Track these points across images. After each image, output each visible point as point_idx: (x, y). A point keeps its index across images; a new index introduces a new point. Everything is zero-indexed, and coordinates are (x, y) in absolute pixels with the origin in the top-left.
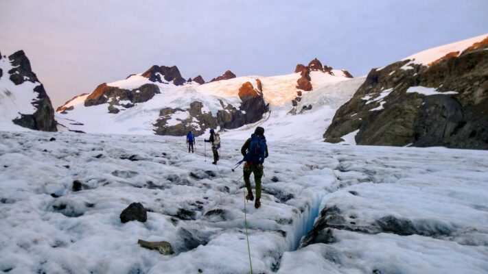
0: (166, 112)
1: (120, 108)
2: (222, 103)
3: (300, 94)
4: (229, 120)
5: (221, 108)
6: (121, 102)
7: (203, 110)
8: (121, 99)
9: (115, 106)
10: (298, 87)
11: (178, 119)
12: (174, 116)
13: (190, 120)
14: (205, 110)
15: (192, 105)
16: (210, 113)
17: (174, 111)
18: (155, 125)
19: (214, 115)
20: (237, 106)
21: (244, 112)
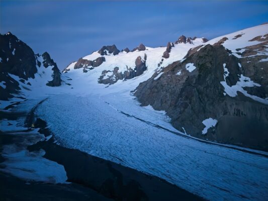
0: (105, 72)
1: (88, 70)
2: (127, 67)
3: (162, 60)
4: (128, 75)
5: (126, 70)
6: (88, 67)
7: (118, 71)
8: (88, 65)
9: (86, 69)
10: (163, 57)
11: (108, 76)
12: (107, 74)
13: (112, 76)
14: (119, 71)
15: (115, 69)
16: (121, 72)
17: (107, 72)
18: (99, 79)
19: (123, 73)
20: (133, 68)
21: (136, 71)
